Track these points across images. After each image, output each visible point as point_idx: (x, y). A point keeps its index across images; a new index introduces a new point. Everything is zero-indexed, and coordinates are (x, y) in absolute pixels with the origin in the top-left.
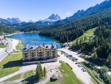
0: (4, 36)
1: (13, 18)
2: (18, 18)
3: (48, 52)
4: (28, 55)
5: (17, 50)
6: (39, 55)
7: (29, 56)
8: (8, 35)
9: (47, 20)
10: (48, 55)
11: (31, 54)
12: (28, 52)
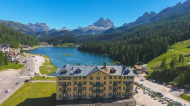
0: (20, 49)
1: (37, 23)
2: (44, 24)
3: (115, 84)
4: (69, 87)
5: (43, 76)
6: (95, 88)
7: (72, 90)
8: (28, 49)
9: (91, 28)
10: (115, 90)
11: (76, 86)
12: (69, 81)
